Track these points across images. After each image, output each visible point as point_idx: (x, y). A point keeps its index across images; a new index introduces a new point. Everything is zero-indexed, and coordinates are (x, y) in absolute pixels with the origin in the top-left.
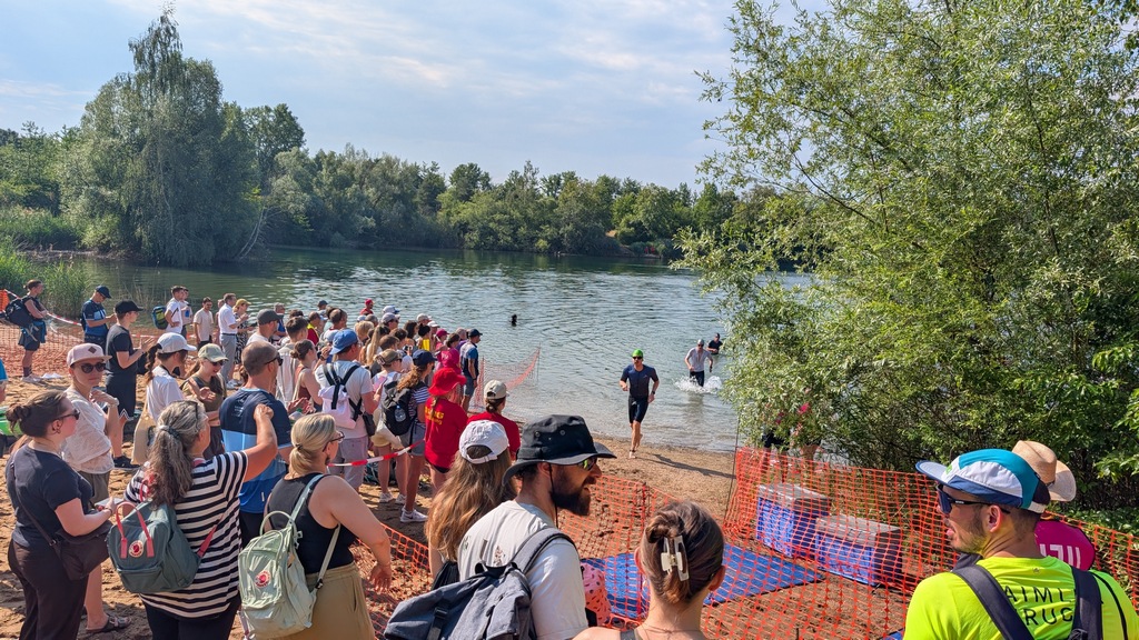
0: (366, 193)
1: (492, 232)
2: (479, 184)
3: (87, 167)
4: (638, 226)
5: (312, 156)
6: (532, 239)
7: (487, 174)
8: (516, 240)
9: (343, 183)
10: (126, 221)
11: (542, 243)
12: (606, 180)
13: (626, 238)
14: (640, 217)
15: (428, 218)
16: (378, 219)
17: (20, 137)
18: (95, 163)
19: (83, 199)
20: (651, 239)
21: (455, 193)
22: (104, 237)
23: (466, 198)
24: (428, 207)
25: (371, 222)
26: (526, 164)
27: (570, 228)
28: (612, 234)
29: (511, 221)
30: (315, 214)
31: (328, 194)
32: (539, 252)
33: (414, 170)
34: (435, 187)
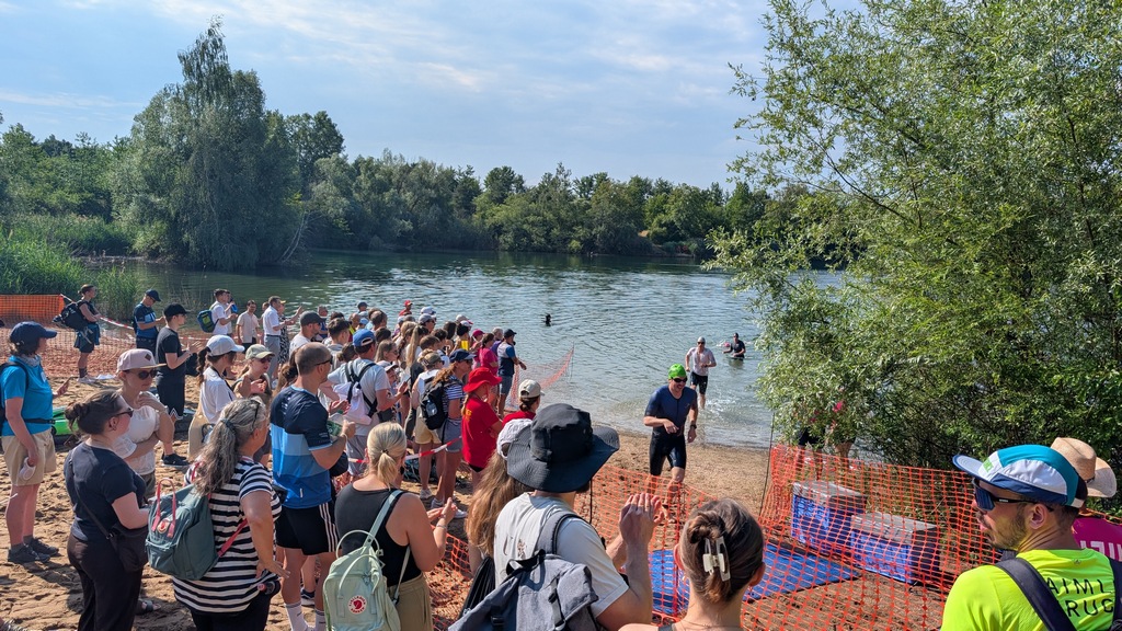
0: (403, 197)
1: (526, 234)
2: (513, 186)
3: (137, 175)
4: (670, 225)
5: (351, 161)
6: (565, 240)
7: (521, 177)
8: (549, 241)
9: (381, 187)
10: (175, 228)
11: (575, 244)
12: (637, 181)
13: (658, 238)
14: (672, 216)
15: (464, 221)
16: (415, 222)
17: (74, 147)
18: (143, 171)
19: (133, 206)
20: (683, 238)
21: (490, 196)
22: (154, 242)
23: (500, 201)
24: (463, 210)
25: (408, 225)
26: (557, 166)
27: (602, 228)
28: (644, 234)
29: (544, 223)
30: (354, 218)
31: (367, 199)
32: (572, 253)
33: (449, 174)
34: (469, 189)
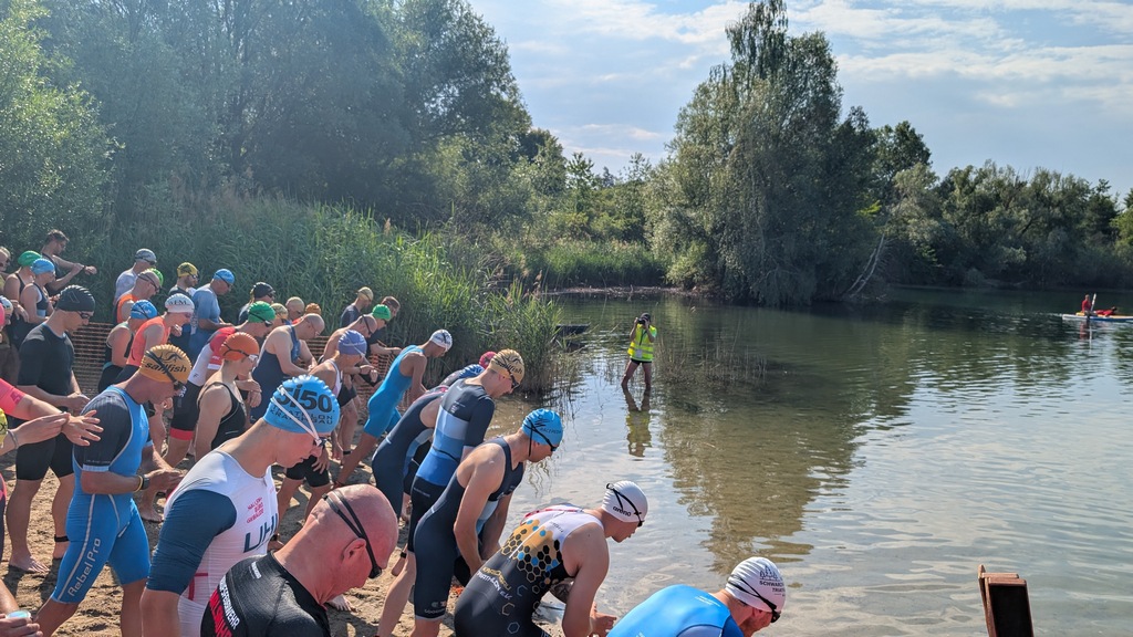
0: (1015, 216)
5: (942, 175)
9: (986, 204)
24: (1101, 235)
25: (1020, 255)
30: (944, 246)
31: (962, 219)
33: (1076, 190)
34: (1105, 211)
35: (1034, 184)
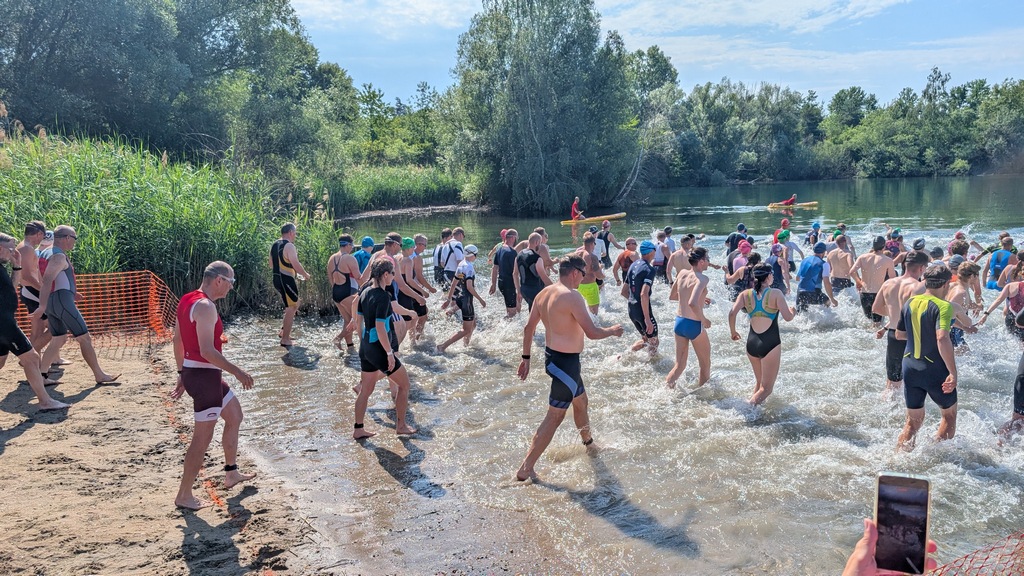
0: (746, 126)
2: (863, 109)
5: (688, 92)
6: (946, 159)
7: (873, 98)
8: (923, 163)
9: (722, 116)
11: (960, 164)
15: (812, 149)
16: (759, 153)
21: (838, 120)
24: (811, 136)
25: (752, 156)
26: (932, 72)
29: (916, 141)
30: (693, 153)
31: (706, 130)
32: (955, 175)
33: (794, 99)
34: (813, 117)
35: (760, 97)
